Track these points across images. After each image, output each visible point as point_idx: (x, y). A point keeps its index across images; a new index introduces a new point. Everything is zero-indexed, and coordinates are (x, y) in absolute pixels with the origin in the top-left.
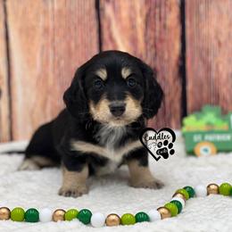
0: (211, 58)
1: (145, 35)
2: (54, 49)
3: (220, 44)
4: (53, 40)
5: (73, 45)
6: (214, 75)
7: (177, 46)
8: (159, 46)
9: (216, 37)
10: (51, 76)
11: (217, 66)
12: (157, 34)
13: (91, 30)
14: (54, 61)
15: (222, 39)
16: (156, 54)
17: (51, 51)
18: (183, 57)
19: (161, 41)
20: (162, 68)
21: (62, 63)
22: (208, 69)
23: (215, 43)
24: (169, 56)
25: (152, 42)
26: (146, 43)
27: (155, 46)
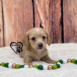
1: (49, 10)
3: (75, 14)
4: (18, 12)
6: (73, 24)
11: (74, 21)
12: (53, 10)
14: (18, 20)
17: (17, 16)
18: (62, 18)
20: (55, 22)
21: (21, 20)
24: (57, 18)
26: (49, 13)
27: (52, 14)
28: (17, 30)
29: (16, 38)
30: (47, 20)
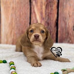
1: (45, 11)
2: (15, 14)
4: (15, 11)
5: (21, 13)
6: (67, 26)
7: (56, 16)
8: (50, 15)
9: (69, 14)
10: (14, 23)
12: (49, 11)
13: (28, 9)
15: (71, 15)
16: (49, 18)
19: (51, 14)
21: (18, 19)
22: (66, 24)
25: (47, 14)
26: (46, 14)
27: (48, 15)
28: (13, 28)
29: (11, 37)
30: (42, 20)
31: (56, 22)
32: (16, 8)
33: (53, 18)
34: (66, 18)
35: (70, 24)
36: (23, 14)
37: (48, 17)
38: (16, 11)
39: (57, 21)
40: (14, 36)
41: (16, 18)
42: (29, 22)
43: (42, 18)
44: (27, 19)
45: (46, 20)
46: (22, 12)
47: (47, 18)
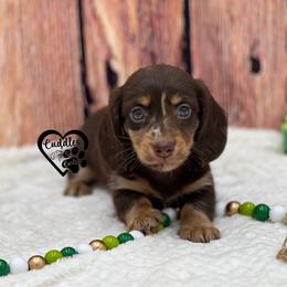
0: (222, 37)
1: (139, 9)
2: (22, 31)
3: (232, 19)
4: (20, 21)
5: (46, 26)
6: (226, 58)
7: (179, 23)
8: (156, 24)
9: (229, 11)
10: (19, 67)
11: (230, 47)
12: (154, 9)
13: (68, 6)
14: (22, 47)
15: (236, 12)
16: (153, 34)
17: (17, 35)
18: (186, 38)
19: (160, 17)
20: (161, 52)
21: (33, 49)
22: (219, 51)
23: (226, 17)
24: (170, 37)
25: (147, 19)
26: (140, 20)
27: (151, 24)
28: (17, 87)
29: (14, 119)
30: (130, 47)
31: (180, 47)
32: (20, 6)
33: (169, 31)
34: (217, 30)
35: (235, 48)
36: (51, 28)
37: (149, 30)
38: (24, 18)
39: (184, 44)
40: (23, 115)
41: (25, 44)
42: (77, 55)
43: (128, 38)
44: (71, 44)
45: (143, 45)
46: (49, 21)
47: (146, 36)
